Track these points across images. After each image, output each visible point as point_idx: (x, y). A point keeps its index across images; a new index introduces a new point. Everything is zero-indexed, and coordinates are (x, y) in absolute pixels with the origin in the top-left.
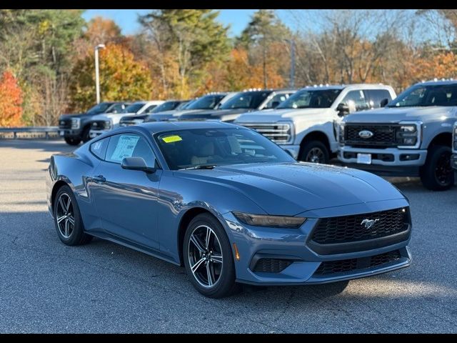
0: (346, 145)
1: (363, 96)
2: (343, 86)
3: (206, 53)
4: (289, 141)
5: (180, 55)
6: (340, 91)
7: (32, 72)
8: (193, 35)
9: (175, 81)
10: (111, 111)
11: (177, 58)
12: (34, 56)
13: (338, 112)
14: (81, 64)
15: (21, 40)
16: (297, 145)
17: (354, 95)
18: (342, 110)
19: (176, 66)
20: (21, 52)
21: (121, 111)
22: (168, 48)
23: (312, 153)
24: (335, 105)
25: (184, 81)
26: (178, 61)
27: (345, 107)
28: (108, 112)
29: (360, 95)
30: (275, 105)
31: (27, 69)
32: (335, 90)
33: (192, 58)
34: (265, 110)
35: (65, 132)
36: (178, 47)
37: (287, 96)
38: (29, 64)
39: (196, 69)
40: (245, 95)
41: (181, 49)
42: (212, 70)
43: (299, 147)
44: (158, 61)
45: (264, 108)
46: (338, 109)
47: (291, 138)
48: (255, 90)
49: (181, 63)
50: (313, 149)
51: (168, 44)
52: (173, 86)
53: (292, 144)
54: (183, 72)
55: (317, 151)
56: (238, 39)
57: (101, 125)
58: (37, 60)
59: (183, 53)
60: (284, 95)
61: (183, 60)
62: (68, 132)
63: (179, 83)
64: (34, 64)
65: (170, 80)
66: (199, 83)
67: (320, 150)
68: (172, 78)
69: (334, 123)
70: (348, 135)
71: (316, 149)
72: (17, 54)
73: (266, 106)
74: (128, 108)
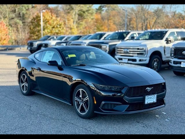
0: (174, 58)
1: (176, 34)
2: (167, 30)
3: (85, 15)
4: (144, 55)
5: (74, 16)
6: (166, 32)
7: (12, 22)
8: (79, 7)
9: (72, 27)
10: (50, 39)
11: (72, 17)
12: (13, 15)
13: (166, 42)
14: (34, 19)
15: (7, 8)
16: (148, 57)
17: (172, 34)
18: (168, 41)
19: (72, 20)
20: (7, 13)
21: (54, 39)
22: (69, 13)
23: (154, 61)
24: (165, 39)
25: (75, 27)
26: (72, 18)
27: (169, 39)
28: (49, 40)
29: (175, 34)
30: (132, 38)
31: (10, 21)
32: (164, 31)
33: (78, 17)
34: (128, 41)
35: (30, 48)
36: (73, 12)
37: (137, 34)
38: (11, 19)
39: (80, 22)
40: (117, 33)
41: (74, 13)
42: (86, 22)
43: (149, 58)
44: (65, 18)
45: (127, 40)
46: (166, 40)
47: (145, 54)
48: (122, 31)
49: (74, 19)
50: (155, 59)
51: (69, 11)
52: (71, 29)
53: (146, 57)
54: (75, 23)
55: (157, 60)
56: (97, 9)
57: (46, 45)
58: (14, 17)
59: (75, 15)
60: (135, 34)
61: (75, 18)
62: (32, 48)
63: (73, 27)
64: (13, 18)
65: (69, 26)
66: (81, 28)
67: (158, 60)
68: (70, 25)
69: (164, 47)
70: (176, 53)
71: (156, 59)
72: (6, 14)
73: (128, 39)
74: (58, 38)
